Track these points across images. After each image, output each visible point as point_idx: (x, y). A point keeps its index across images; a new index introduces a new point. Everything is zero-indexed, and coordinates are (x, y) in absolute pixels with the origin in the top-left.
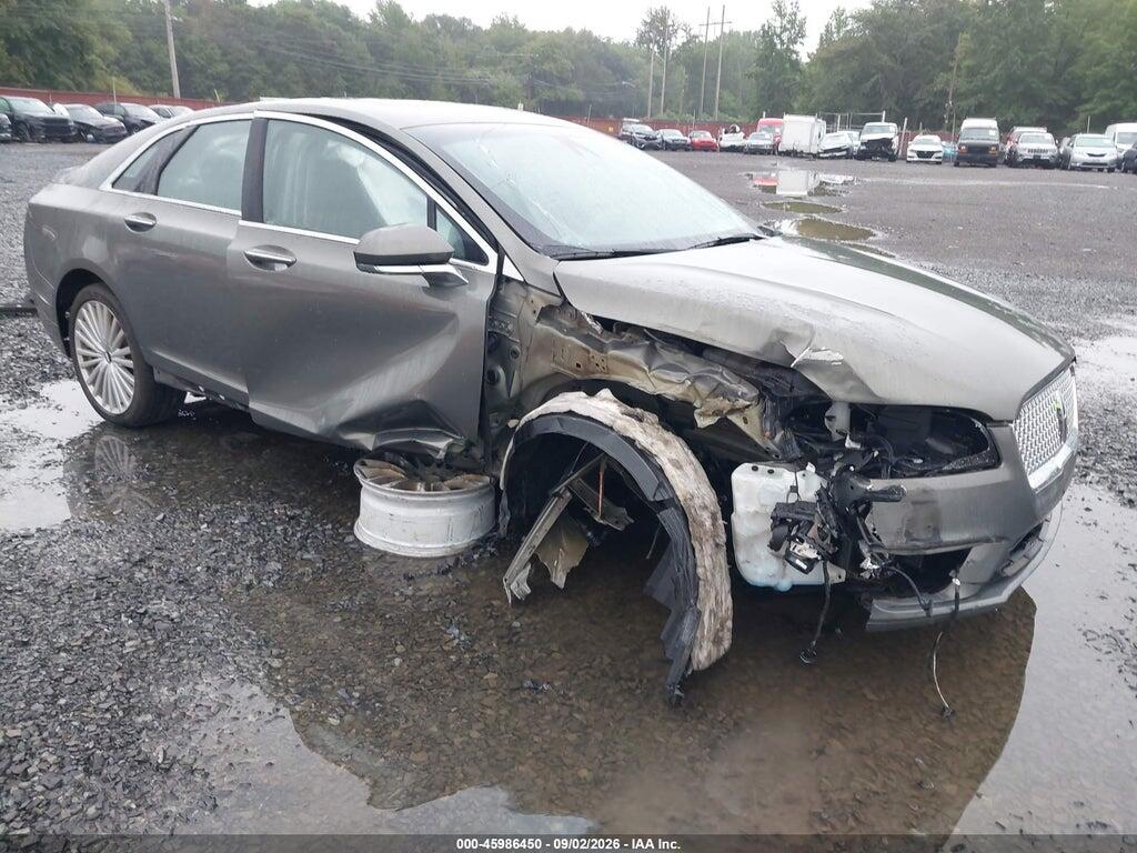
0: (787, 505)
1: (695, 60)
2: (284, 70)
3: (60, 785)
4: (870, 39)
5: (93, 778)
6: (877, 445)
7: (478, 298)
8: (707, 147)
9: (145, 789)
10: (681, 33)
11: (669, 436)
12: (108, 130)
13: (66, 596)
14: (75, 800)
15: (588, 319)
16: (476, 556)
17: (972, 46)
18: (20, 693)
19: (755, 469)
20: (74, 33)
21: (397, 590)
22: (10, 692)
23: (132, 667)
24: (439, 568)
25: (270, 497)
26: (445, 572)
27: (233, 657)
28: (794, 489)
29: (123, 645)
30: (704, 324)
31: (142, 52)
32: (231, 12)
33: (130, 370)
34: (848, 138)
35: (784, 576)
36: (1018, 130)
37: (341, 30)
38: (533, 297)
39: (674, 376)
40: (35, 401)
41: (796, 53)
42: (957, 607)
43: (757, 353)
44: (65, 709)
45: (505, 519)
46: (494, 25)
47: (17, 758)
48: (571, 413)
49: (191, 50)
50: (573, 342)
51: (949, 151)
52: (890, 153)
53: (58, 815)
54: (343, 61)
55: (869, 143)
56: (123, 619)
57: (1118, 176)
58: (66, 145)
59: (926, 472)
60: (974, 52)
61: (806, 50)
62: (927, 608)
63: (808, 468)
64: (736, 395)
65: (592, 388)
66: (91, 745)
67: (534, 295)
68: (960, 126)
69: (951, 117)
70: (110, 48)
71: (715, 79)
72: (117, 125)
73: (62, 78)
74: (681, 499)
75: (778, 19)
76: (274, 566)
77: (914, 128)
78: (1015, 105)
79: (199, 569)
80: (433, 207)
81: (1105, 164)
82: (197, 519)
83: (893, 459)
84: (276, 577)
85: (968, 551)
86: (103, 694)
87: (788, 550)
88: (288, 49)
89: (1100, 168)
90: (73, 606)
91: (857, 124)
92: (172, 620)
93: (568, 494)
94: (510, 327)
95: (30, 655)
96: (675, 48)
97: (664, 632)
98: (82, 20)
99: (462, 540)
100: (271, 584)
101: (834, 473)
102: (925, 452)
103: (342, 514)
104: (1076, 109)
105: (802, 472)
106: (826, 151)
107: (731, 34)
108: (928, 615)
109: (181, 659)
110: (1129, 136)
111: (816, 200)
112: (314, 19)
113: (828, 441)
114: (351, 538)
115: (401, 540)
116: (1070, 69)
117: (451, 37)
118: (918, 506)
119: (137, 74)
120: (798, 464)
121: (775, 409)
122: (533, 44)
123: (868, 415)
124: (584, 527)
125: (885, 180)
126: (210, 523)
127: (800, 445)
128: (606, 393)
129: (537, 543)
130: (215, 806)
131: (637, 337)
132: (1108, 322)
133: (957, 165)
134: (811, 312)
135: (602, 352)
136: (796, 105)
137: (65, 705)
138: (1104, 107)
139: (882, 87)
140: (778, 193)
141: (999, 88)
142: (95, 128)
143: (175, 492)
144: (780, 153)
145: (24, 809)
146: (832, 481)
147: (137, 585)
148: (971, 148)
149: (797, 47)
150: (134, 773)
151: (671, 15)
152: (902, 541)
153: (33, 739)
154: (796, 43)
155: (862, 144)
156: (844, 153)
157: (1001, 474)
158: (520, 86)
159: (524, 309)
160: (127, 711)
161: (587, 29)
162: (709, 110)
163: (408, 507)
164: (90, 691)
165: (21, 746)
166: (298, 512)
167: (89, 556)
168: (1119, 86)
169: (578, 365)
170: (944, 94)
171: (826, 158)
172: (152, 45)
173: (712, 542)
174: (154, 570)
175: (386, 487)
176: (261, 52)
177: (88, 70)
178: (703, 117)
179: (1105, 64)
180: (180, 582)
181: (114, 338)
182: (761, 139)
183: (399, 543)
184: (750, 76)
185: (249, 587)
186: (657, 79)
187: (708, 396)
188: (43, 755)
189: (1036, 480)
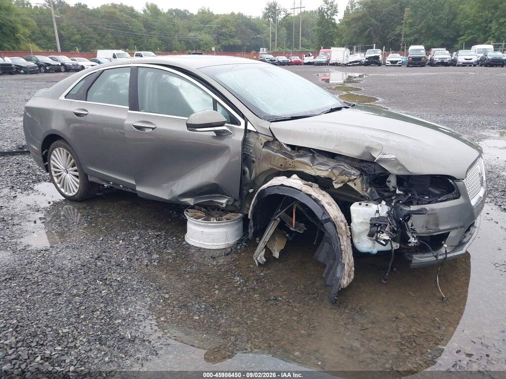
0: (375, 218)
1: (289, 24)
2: (106, 37)
3: (91, 350)
4: (366, 12)
5: (103, 346)
6: (410, 191)
7: (237, 139)
8: (298, 63)
9: (127, 349)
10: (282, 13)
11: (324, 192)
12: (30, 68)
13: (71, 273)
14: (99, 355)
15: (285, 146)
16: (239, 247)
17: (411, 13)
18: (63, 315)
19: (360, 204)
20: (10, 24)
21: (209, 263)
22: (59, 314)
23: (108, 302)
24: (225, 253)
25: (146, 228)
26: (228, 254)
27: (148, 295)
28: (378, 212)
29: (101, 293)
30: (336, 146)
31: (41, 31)
32: (80, 12)
33: (77, 177)
34: (359, 57)
35: (374, 247)
36: (433, 49)
37: (131, 18)
38: (260, 138)
39: (323, 168)
40: (33, 192)
41: (334, 20)
42: (446, 256)
43: (360, 157)
44: (85, 319)
45: (251, 231)
46: (199, 13)
47: (70, 340)
48: (282, 185)
49: (63, 30)
50: (278, 156)
51: (404, 60)
52: (379, 62)
53: (94, 361)
54: (133, 32)
55: (369, 58)
56: (98, 282)
57: (478, 68)
58: (12, 76)
59: (431, 202)
60: (412, 16)
61: (338, 18)
62: (436, 257)
63: (382, 203)
64: (351, 174)
65: (288, 174)
66: (99, 333)
67: (261, 137)
68: (407, 49)
69: (404, 45)
70: (26, 31)
71: (299, 32)
72: (34, 65)
73: (6, 45)
74: (332, 218)
75: (326, 5)
76: (155, 256)
77: (387, 50)
78: (432, 39)
79: (123, 259)
80: (215, 102)
81: (472, 63)
82: (117, 239)
83: (417, 197)
84: (157, 261)
85: (449, 232)
86: (98, 312)
87: (376, 237)
88: (107, 28)
89: (470, 65)
90: (75, 278)
91: (364, 50)
92: (118, 281)
93: (279, 219)
94: (251, 151)
95: (63, 299)
96: (280, 19)
97: (324, 274)
98: (12, 18)
99: (232, 241)
100: (156, 264)
101: (393, 204)
102: (429, 194)
103: (178, 233)
104: (458, 39)
105: (380, 205)
106: (350, 63)
107: (305, 12)
108: (437, 260)
109: (126, 297)
110: (482, 50)
111: (350, 85)
112: (118, 13)
113: (389, 191)
114: (184, 243)
115: (207, 242)
116: (454, 22)
117: (180, 19)
118: (430, 216)
119: (39, 42)
120: (378, 201)
121: (367, 179)
122: (217, 20)
123: (404, 180)
124: (285, 233)
125: (378, 74)
126: (123, 240)
127: (378, 194)
128: (295, 176)
129: (267, 240)
130: (157, 354)
131: (306, 152)
132: (484, 133)
133: (408, 66)
134: (380, 139)
135: (292, 159)
136: (335, 43)
137: (84, 318)
138: (470, 38)
139: (373, 33)
140: (330, 82)
141: (423, 31)
142: (24, 67)
143: (104, 228)
144: (331, 65)
145: (79, 360)
146: (392, 207)
147: (99, 267)
148: (414, 59)
149: (334, 17)
150: (120, 343)
151: (278, 5)
152: (424, 230)
153: (74, 333)
154: (334, 15)
155: (366, 59)
156: (359, 63)
157: (460, 201)
158: (213, 39)
159: (257, 143)
160: (111, 318)
161: (241, 12)
162: (297, 46)
163: (209, 228)
164: (93, 311)
165: (70, 335)
166: (160, 233)
167: (76, 257)
168: (475, 28)
169: (281, 165)
170: (400, 35)
171: (351, 66)
172: (45, 28)
173: (346, 235)
174: (105, 261)
175: (200, 220)
176: (95, 29)
177: (17, 41)
178: (295, 49)
179: (468, 19)
180: (117, 265)
181: (69, 163)
182: (321, 58)
183: (206, 243)
184: (314, 31)
185: (147, 265)
186: (273, 34)
187: (339, 175)
188: (81, 339)
189: (473, 202)
